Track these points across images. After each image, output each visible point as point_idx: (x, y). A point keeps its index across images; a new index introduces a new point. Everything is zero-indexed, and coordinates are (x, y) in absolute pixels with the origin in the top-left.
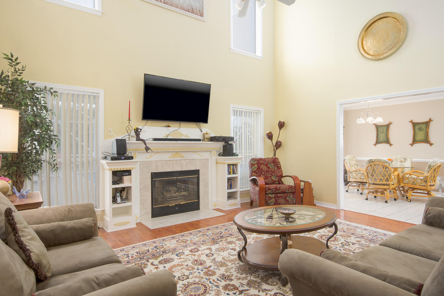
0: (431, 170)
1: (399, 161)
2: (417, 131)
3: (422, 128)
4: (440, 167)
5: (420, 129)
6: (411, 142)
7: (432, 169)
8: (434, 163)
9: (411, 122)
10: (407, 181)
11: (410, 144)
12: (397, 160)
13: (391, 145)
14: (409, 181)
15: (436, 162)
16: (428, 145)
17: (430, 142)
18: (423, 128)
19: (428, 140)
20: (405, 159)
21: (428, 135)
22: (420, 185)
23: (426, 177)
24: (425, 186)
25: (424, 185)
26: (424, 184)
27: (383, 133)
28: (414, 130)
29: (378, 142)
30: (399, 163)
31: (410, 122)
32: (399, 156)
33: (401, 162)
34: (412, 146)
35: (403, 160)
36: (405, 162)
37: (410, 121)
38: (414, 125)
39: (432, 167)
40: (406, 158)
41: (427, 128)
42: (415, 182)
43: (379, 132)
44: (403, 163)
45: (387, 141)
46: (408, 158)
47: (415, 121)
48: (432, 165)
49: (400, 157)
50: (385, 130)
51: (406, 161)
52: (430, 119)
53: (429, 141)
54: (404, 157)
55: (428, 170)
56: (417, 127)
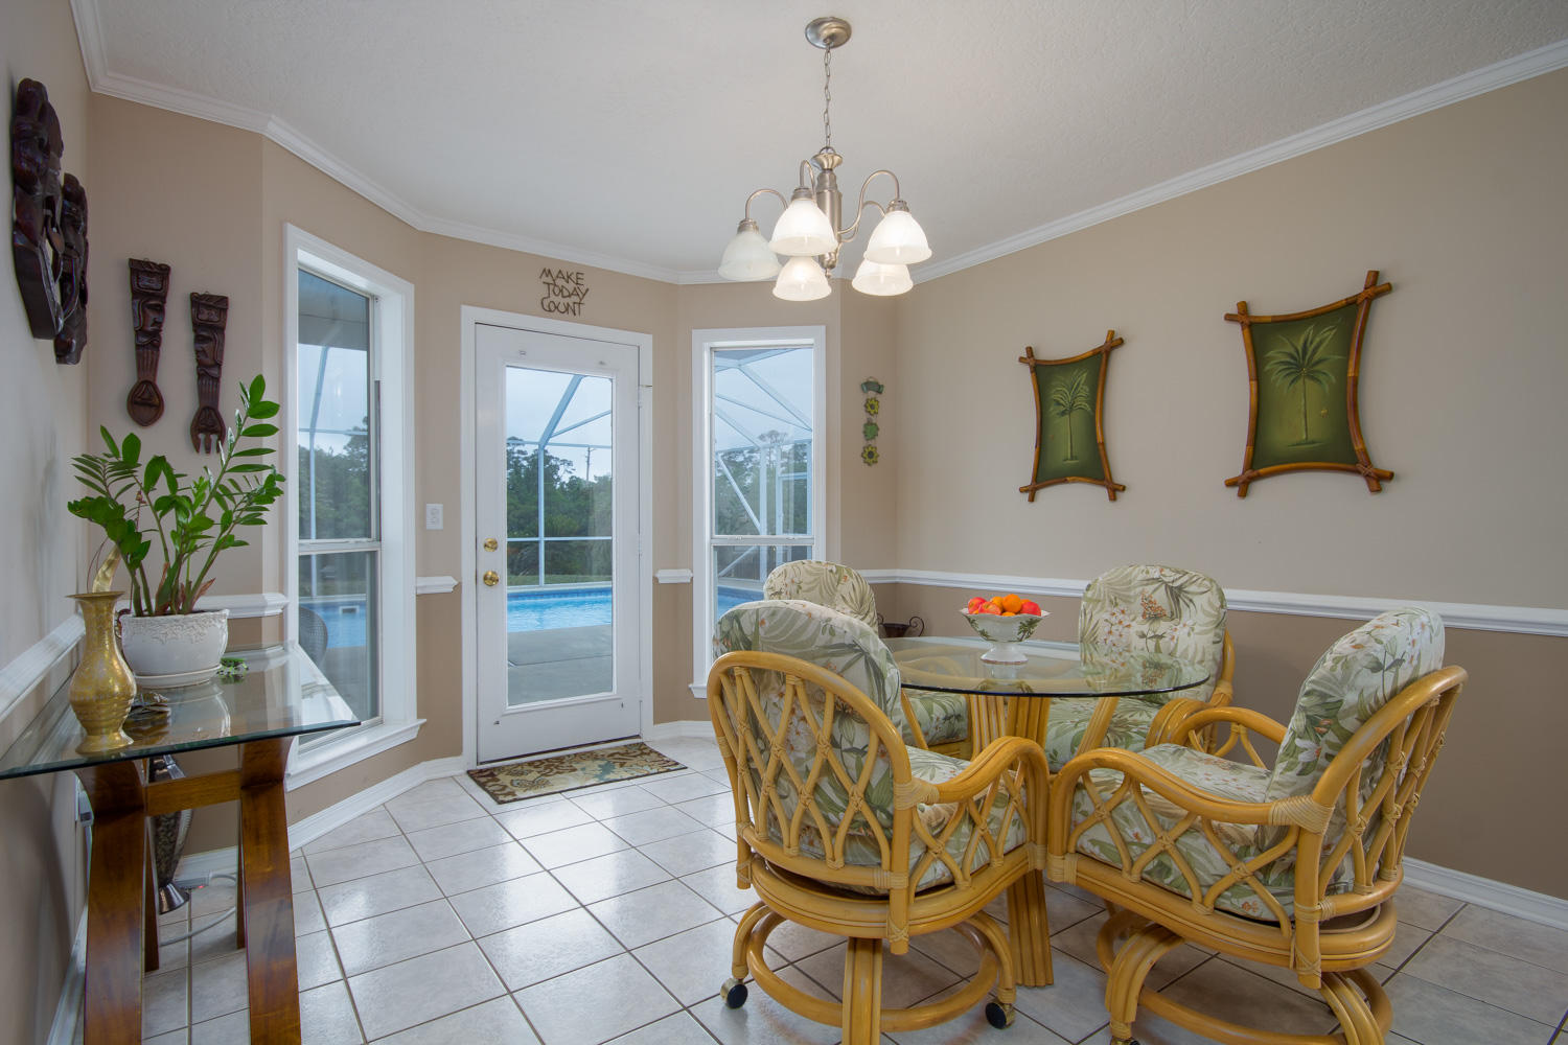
0: (1343, 759)
1: (1137, 607)
2: (1278, 380)
3: (1315, 351)
4: (1448, 717)
5: (1301, 367)
6: (1237, 469)
7: (1346, 737)
8: (1377, 667)
9: (1242, 316)
10: (1101, 833)
11: (1231, 484)
12: (1127, 600)
13: (1115, 491)
14: (1126, 844)
15: (1398, 663)
16: (1357, 484)
17: (1369, 463)
18: (1317, 357)
19: (1358, 447)
20: (1176, 593)
21: (1355, 405)
22: (1226, 904)
23: (1283, 831)
24: (1276, 924)
25: (1267, 916)
26: (1263, 901)
27: (1074, 414)
28: (1258, 374)
29: (1045, 476)
30: (1140, 626)
31: (1229, 318)
32: (1138, 574)
33: (1153, 615)
34: (1243, 494)
35: (1161, 598)
36: (1175, 615)
37: (1234, 310)
38: (1260, 332)
39: (1349, 723)
40: (1180, 588)
41: (1348, 354)
42: (1177, 866)
43: (1053, 410)
44: (1162, 627)
45: (1095, 468)
46: (1192, 588)
47: (1268, 306)
48: (1351, 698)
49: (1140, 577)
50: (1084, 391)
51: (1185, 613)
52: (1374, 276)
53: (1365, 452)
54: (1169, 576)
55: (1303, 757)
56: (1277, 355)
